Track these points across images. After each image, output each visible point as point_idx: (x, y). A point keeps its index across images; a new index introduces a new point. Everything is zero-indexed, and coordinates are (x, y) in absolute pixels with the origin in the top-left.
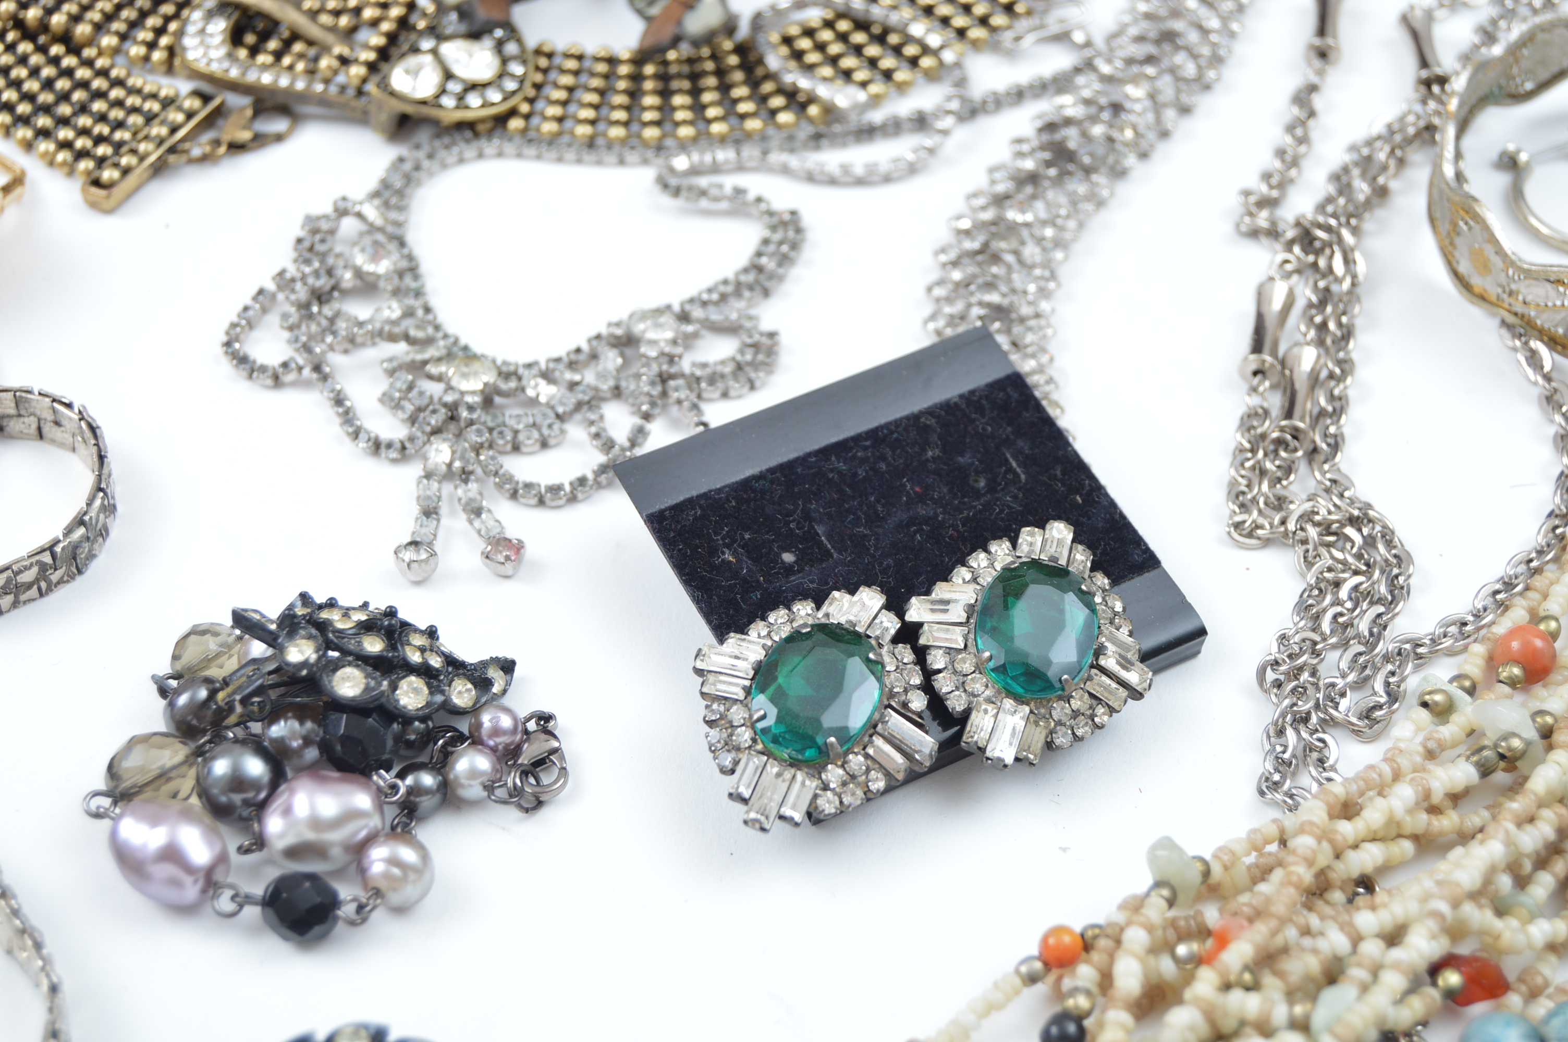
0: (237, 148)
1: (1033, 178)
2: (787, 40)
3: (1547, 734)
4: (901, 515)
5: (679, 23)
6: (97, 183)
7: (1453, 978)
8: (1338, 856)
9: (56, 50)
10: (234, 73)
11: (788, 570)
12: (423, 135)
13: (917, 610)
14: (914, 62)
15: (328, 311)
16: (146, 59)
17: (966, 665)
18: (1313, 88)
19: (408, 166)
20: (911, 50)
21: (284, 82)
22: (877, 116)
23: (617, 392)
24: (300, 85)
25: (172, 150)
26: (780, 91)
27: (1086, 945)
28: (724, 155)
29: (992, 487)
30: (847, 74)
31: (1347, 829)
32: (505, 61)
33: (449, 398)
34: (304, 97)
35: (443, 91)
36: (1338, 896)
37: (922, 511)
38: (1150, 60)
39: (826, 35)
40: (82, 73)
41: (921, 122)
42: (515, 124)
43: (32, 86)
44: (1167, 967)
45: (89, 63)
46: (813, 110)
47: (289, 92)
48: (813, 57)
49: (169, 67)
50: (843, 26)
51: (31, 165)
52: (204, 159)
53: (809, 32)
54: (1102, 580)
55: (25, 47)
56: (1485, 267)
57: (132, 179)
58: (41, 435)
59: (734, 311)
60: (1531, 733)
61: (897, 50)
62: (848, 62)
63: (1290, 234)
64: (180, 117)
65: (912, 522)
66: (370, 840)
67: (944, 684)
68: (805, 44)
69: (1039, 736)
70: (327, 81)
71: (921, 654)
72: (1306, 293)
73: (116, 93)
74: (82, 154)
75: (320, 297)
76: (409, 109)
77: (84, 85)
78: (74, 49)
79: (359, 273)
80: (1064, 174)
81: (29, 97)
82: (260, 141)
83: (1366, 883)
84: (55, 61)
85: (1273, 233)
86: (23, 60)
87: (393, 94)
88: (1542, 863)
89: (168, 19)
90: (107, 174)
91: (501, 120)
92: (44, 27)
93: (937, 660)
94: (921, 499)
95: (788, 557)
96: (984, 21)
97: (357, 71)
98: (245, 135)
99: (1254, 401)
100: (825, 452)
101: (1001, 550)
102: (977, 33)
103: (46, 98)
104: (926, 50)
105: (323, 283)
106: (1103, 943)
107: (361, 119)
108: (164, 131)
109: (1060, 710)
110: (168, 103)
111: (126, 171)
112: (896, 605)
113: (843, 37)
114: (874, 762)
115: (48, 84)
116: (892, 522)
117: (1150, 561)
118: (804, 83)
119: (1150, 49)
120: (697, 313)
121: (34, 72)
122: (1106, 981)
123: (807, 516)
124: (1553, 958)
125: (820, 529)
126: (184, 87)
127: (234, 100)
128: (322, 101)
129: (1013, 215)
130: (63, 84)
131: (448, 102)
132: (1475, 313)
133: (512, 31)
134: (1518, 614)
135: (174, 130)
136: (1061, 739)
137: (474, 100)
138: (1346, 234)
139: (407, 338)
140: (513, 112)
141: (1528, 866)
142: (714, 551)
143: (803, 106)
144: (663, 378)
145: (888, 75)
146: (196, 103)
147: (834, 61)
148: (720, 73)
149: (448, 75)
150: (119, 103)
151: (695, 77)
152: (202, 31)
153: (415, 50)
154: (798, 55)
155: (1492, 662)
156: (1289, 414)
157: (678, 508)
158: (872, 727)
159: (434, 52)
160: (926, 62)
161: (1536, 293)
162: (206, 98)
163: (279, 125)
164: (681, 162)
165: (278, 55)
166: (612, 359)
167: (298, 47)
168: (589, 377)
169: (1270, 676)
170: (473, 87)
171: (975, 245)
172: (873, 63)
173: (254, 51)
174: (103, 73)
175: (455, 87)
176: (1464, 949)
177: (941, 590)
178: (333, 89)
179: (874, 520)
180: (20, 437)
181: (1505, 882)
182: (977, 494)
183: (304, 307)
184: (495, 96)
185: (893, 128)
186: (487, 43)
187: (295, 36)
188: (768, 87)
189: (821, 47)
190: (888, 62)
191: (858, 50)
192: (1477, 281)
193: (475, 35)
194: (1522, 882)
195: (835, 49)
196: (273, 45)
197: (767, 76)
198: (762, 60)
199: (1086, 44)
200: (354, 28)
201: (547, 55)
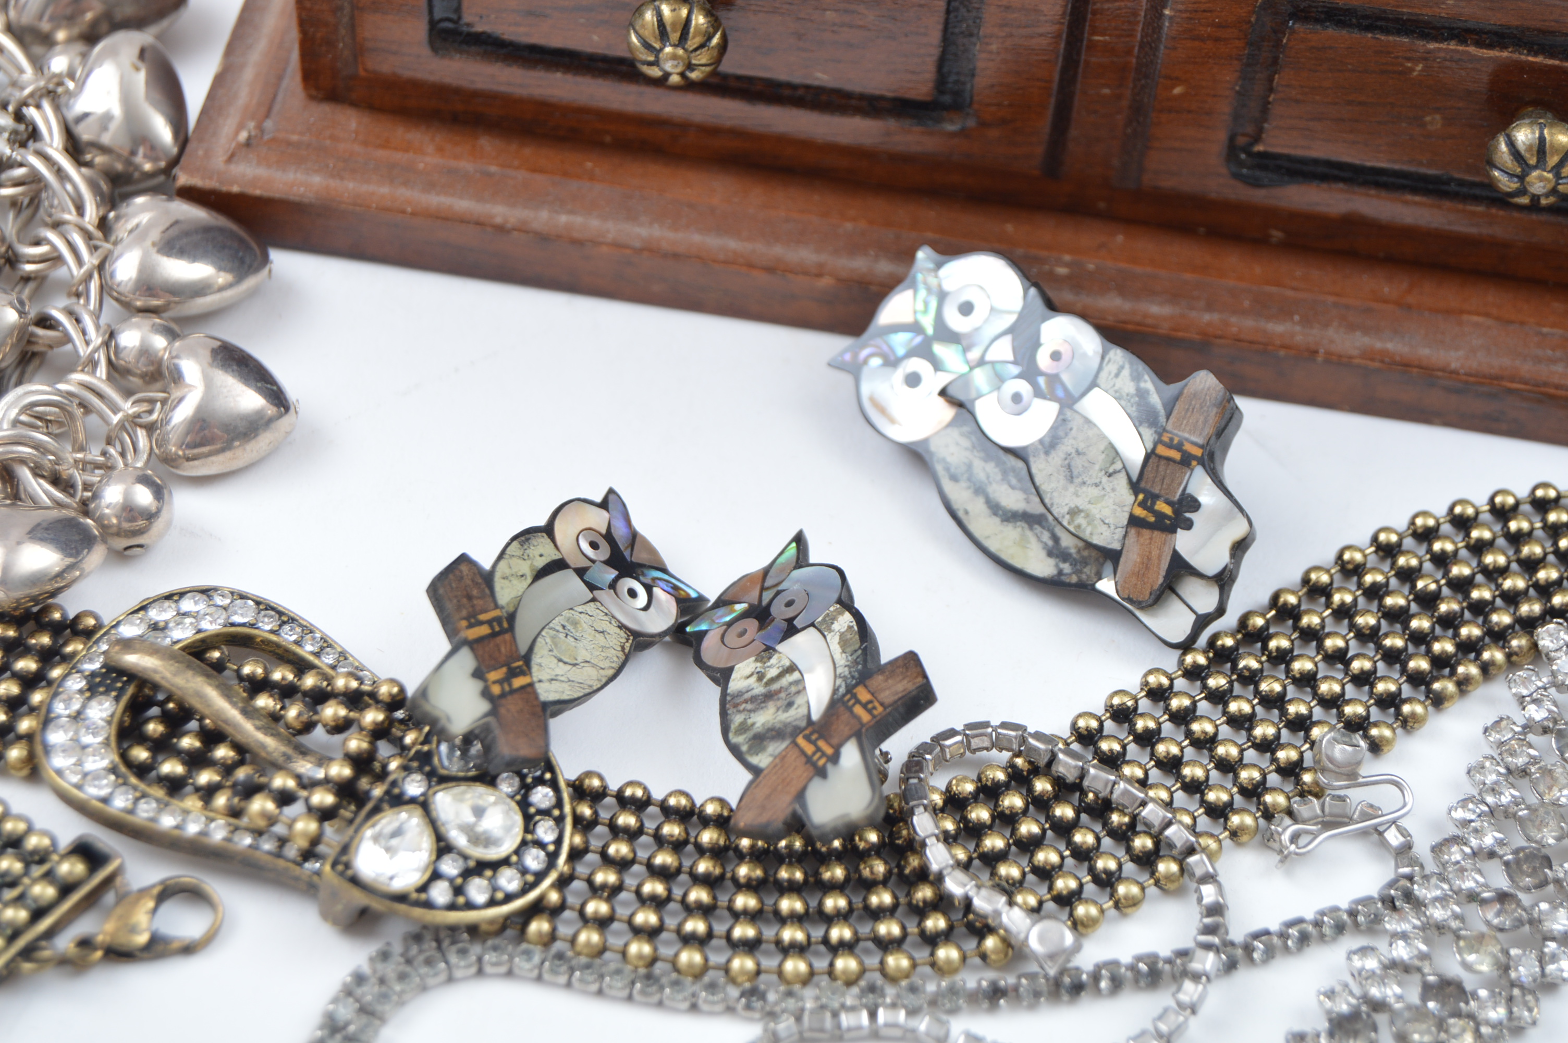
2: (956, 805)
5: (800, 796)
14: (1147, 861)
20: (1142, 843)
26: (942, 904)
30: (1043, 885)
32: (529, 822)
35: (436, 876)
39: (1015, 800)
41: (1152, 975)
42: (538, 927)
46: (990, 943)
48: (993, 843)
53: (989, 791)
61: (1123, 836)
62: (1049, 854)
68: (982, 814)
70: (258, 833)
76: (378, 906)
87: (355, 881)
89: (28, 684)
91: (517, 924)
96: (1253, 796)
102: (1242, 816)
104: (1165, 846)
113: (1041, 807)
128: (248, 861)
133: (547, 767)
137: (478, 890)
140: (537, 909)
145: (1106, 881)
148: (852, 859)
149: (443, 847)
152: (77, 717)
153: (397, 800)
159: (424, 804)
160: (1166, 867)
164: (785, 1020)
165: (193, 764)
167: (222, 752)
170: (481, 867)
172: (1083, 862)
175: (450, 867)
178: (268, 845)
184: (509, 880)
185: (1108, 982)
186: (505, 788)
187: (217, 734)
188: (924, 893)
190: (1107, 861)
191: (1064, 833)
193: (486, 776)
195: (1028, 828)
196: (188, 742)
197: (923, 875)
198: (915, 846)
199: (1404, 851)
200: (308, 727)
201: (597, 796)
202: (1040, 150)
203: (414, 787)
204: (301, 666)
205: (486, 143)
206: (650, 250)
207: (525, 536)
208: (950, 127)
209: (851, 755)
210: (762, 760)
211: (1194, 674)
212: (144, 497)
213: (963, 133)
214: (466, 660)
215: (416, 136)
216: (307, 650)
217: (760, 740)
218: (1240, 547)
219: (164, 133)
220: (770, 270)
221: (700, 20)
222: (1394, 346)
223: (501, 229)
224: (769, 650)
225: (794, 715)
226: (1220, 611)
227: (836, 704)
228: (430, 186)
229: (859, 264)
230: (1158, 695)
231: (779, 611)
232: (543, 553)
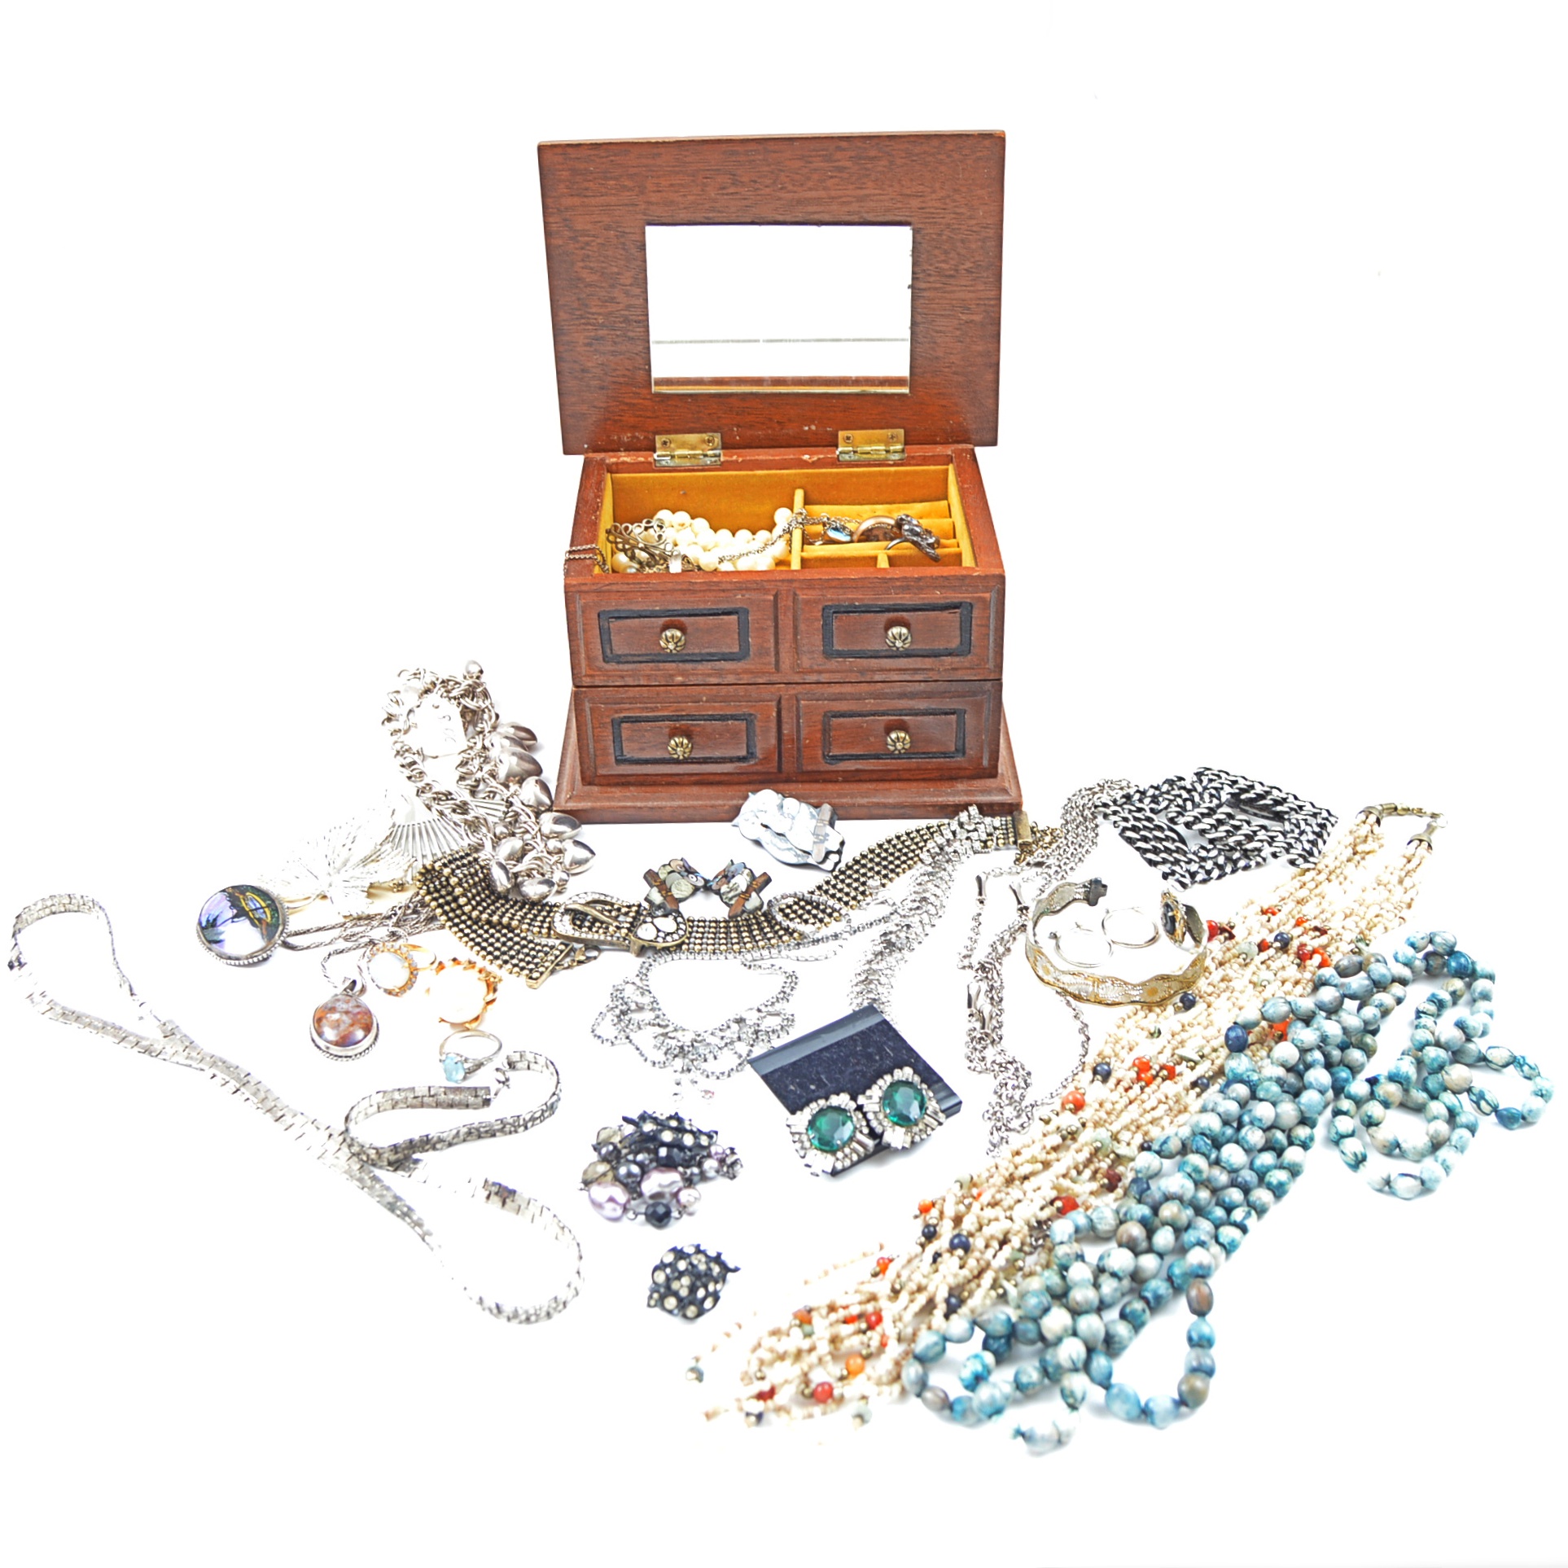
0: (580, 962)
1: (881, 953)
2: (781, 910)
3: (1084, 1125)
4: (851, 1070)
5: (743, 908)
6: (531, 978)
7: (1059, 1204)
8: (1016, 1168)
9: (505, 931)
10: (577, 935)
11: (813, 1091)
12: (650, 953)
13: (861, 1100)
14: (830, 915)
15: (627, 1018)
16: (540, 932)
17: (881, 1116)
18: (980, 914)
19: (647, 965)
20: (829, 911)
21: (596, 936)
22: (818, 936)
23: (739, 1039)
24: (602, 937)
25: (557, 965)
26: (782, 929)
27: (933, 1205)
28: (765, 952)
29: (881, 1059)
30: (806, 922)
31: (1018, 1159)
32: (678, 924)
33: (680, 1044)
34: (604, 942)
35: (657, 936)
36: (1017, 1182)
37: (858, 1068)
38: (918, 908)
39: (795, 907)
40: (517, 939)
41: (836, 936)
42: (684, 947)
43: (498, 945)
44: (962, 1208)
45: (518, 935)
46: (796, 935)
47: (598, 941)
48: (792, 916)
49: (549, 936)
50: (802, 903)
51: (503, 973)
52: (569, 967)
53: (789, 907)
54: (924, 1086)
55: (492, 931)
56: (1048, 972)
57: (544, 976)
58: (529, 1068)
59: (778, 1007)
60: (1079, 1125)
61: (823, 911)
62: (806, 916)
63: (978, 966)
64: (558, 953)
65: (855, 1072)
66: (679, 1190)
67: (874, 1124)
68: (788, 911)
69: (909, 1139)
70: (612, 936)
71: (865, 1115)
72: (984, 986)
73: (531, 945)
74: (522, 969)
75: (623, 1013)
76: (646, 944)
77: (517, 943)
78: (512, 931)
79: (637, 1004)
80: (891, 951)
81: (497, 949)
82: (589, 959)
83: (1026, 1178)
84: (505, 935)
85: (971, 967)
86: (492, 936)
87: (638, 939)
88: (1086, 1166)
89: (545, 917)
90: (535, 975)
91: (679, 946)
92: (500, 923)
93: (870, 1116)
94: (857, 1064)
95: (813, 1087)
96: (854, 898)
97: (624, 931)
98: (582, 958)
99: (971, 1026)
100: (821, 1051)
101: (888, 1078)
102: (852, 903)
103: (504, 949)
104: (834, 910)
105: (624, 1008)
106: (940, 1202)
107: (627, 949)
108: (553, 958)
109: (915, 1129)
110: (552, 948)
111: (542, 973)
112: (854, 1098)
113: (802, 908)
114: (854, 1151)
115: (504, 944)
116: (848, 1072)
117: (940, 1080)
118: (792, 925)
119: (917, 904)
120: (763, 1008)
121: (498, 940)
122: (942, 1213)
123: (818, 1073)
124: (1093, 1197)
125: (823, 1077)
126: (558, 942)
127: (577, 946)
128: (611, 944)
129: (874, 966)
130: (510, 943)
131: (660, 940)
132: (1049, 988)
133: (680, 914)
134: (1071, 1088)
135: (557, 957)
136: (917, 1139)
137: (669, 938)
138: (997, 964)
139: (659, 1025)
140: (683, 943)
141: (1081, 1167)
142: (787, 1086)
143: (791, 934)
144: (756, 1032)
145: (821, 921)
146: (562, 947)
147: (800, 917)
148: (758, 924)
149: (659, 931)
150: (533, 949)
151: (749, 926)
152: (560, 921)
153: (645, 922)
154: (786, 916)
155: (1063, 1105)
156: (983, 1028)
157: (772, 1073)
158: (852, 1139)
159: (652, 922)
160: (836, 914)
161: (1067, 979)
162: (567, 945)
163: (594, 953)
164: (749, 957)
165: (590, 928)
166: (735, 1027)
167: (598, 924)
168: (728, 1034)
169: (987, 1116)
170: (668, 934)
171: (863, 977)
172: (815, 916)
173: (580, 927)
174: (524, 938)
175: (661, 935)
176: (1064, 1195)
177: (868, 1093)
178: (615, 939)
179: (841, 1072)
180: (522, 1069)
181: (1074, 1173)
182: (876, 1061)
183: (618, 1017)
184: (676, 936)
185: (826, 939)
186: (671, 918)
187: (595, 920)
188: (777, 927)
189: (795, 912)
190: (821, 915)
191: (809, 912)
192: (1046, 978)
193: (665, 916)
194: (1079, 1173)
195: (800, 912)
196: (587, 924)
197: (776, 924)
198: (774, 918)
199: (894, 904)
200: (618, 916)
201: (693, 921)
202: (776, 764)
203: (649, 919)
204: (612, 905)
205: (632, 788)
206: (680, 807)
207: (664, 866)
208: (752, 763)
209: (754, 894)
210: (733, 902)
211: (836, 877)
212: (565, 876)
213: (756, 764)
214: (655, 890)
215: (613, 789)
216: (614, 901)
217: (731, 899)
218: (842, 844)
219: (547, 801)
220: (712, 806)
221: (685, 741)
222: (875, 800)
223: (640, 808)
224: (729, 882)
225: (739, 891)
226: (839, 861)
227: (749, 887)
228: (620, 801)
229: (735, 802)
230: (828, 883)
231: (730, 874)
232: (669, 869)
